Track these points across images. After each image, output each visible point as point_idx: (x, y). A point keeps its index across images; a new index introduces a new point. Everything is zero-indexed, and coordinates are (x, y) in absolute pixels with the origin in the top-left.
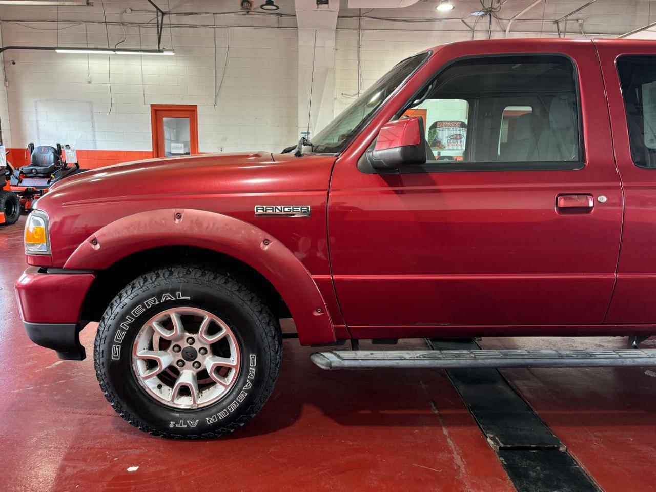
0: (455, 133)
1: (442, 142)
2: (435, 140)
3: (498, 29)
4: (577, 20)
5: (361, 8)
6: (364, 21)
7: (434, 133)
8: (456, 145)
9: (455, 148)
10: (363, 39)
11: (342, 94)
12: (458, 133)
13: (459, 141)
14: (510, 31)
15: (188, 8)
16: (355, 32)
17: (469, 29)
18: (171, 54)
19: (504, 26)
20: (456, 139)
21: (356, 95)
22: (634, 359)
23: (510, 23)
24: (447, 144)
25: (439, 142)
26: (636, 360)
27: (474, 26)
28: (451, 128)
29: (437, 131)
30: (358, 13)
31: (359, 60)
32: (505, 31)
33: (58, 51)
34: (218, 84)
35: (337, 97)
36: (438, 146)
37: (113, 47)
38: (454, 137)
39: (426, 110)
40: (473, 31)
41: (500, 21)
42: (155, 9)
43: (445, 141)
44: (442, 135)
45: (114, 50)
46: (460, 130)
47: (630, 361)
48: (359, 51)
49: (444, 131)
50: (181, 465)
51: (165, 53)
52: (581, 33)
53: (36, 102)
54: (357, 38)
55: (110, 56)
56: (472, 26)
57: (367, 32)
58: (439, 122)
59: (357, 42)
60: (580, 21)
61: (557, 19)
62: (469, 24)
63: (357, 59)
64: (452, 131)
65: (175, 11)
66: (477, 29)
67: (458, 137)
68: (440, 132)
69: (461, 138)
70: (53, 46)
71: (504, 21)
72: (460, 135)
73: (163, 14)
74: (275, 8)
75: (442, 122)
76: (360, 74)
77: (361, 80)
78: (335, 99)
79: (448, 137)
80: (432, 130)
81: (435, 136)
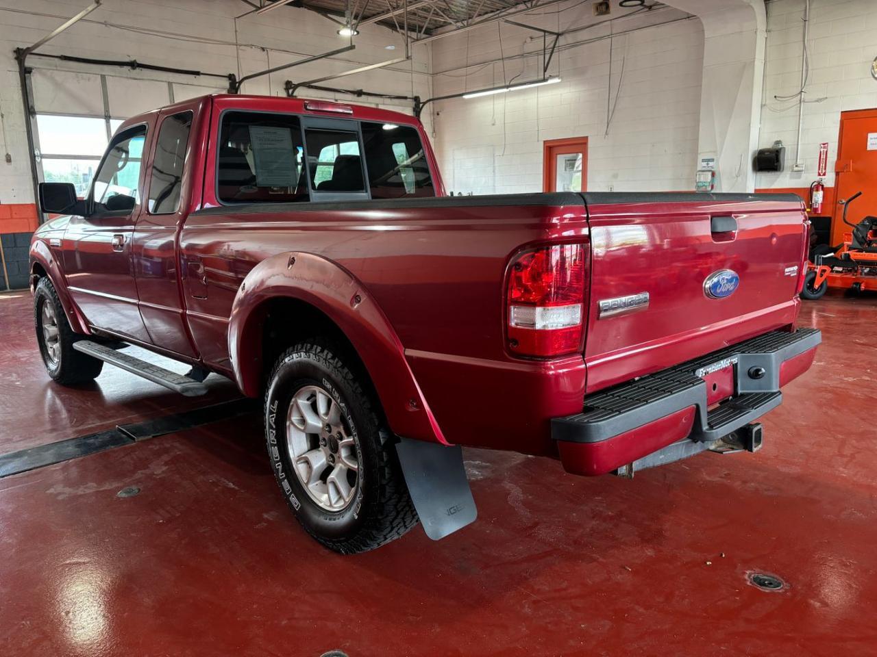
10: (812, 7)
11: (775, 97)
18: (556, 80)
21: (797, 95)
31: (804, 41)
33: (466, 97)
34: (611, 107)
35: (767, 103)
37: (507, 84)
42: (542, 33)
45: (508, 87)
48: (805, 26)
51: (550, 82)
53: (454, 150)
54: (804, 9)
55: (505, 95)
59: (803, 13)
63: (802, 39)
65: (572, 28)
70: (461, 93)
73: (558, 35)
74: (639, 2)
76: (806, 62)
77: (807, 70)
78: (762, 106)
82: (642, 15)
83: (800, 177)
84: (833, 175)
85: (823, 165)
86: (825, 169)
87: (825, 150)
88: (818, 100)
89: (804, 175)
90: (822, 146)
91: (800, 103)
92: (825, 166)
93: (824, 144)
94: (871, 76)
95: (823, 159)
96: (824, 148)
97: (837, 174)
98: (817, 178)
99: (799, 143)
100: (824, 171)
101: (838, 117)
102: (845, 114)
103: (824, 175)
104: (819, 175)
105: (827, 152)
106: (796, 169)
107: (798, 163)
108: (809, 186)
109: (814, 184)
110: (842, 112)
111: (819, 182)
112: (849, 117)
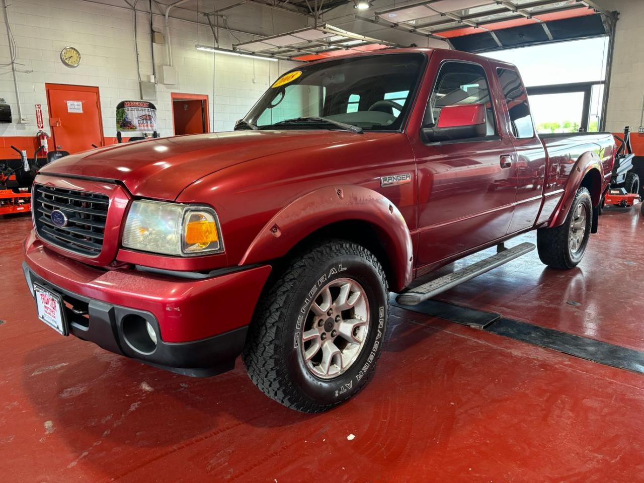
0: (144, 113)
1: (132, 123)
2: (125, 120)
3: (159, 12)
4: (222, 16)
7: (122, 113)
8: (147, 126)
9: (146, 128)
12: (147, 113)
13: (149, 122)
14: (169, 16)
17: (130, 7)
19: (163, 10)
20: (146, 120)
21: (10, 64)
23: (169, 8)
24: (137, 125)
25: (130, 123)
27: (134, 5)
28: (140, 108)
29: (126, 111)
31: (7, 23)
32: (164, 15)
36: (128, 126)
38: (144, 117)
39: (98, 88)
40: (135, 10)
41: (158, 4)
43: (135, 122)
44: (132, 116)
46: (148, 111)
48: (5, 11)
49: (133, 112)
50: (373, 416)
52: (226, 28)
58: (127, 101)
60: (224, 18)
61: (207, 12)
62: (129, 2)
63: (4, 21)
64: (141, 112)
66: (138, 9)
67: (148, 118)
68: (130, 112)
69: (150, 119)
71: (163, 6)
72: (149, 116)
75: (129, 101)
76: (11, 40)
77: (13, 47)
79: (138, 117)
80: (121, 109)
81: (124, 116)
83: (24, 129)
84: (49, 128)
85: (40, 121)
86: (42, 124)
87: (40, 109)
89: (27, 127)
90: (37, 106)
91: (14, 71)
92: (42, 122)
93: (38, 105)
94: (61, 61)
95: (39, 117)
96: (38, 108)
97: (52, 127)
98: (39, 130)
99: (19, 103)
100: (42, 125)
101: (44, 87)
102: (48, 85)
103: (42, 127)
104: (39, 127)
105: (41, 111)
107: (22, 117)
108: (36, 136)
109: (39, 134)
110: (46, 84)
111: (42, 133)
112: (51, 89)
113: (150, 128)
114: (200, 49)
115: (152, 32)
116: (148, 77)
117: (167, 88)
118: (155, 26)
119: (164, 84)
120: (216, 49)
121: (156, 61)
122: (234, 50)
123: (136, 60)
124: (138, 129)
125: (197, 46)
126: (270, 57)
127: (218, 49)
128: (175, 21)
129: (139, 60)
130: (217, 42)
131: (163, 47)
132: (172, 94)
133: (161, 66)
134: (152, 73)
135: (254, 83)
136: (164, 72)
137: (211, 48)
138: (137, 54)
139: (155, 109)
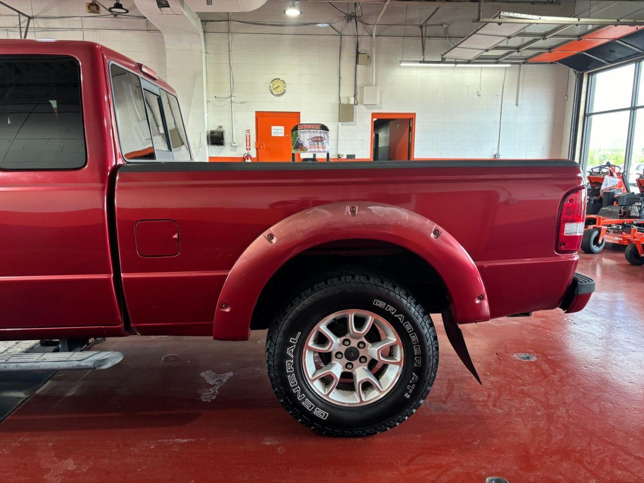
0: (316, 135)
1: (304, 144)
2: (298, 142)
3: (366, 34)
4: (442, 25)
5: (230, 11)
6: (233, 25)
7: (296, 136)
8: (318, 147)
9: (317, 150)
10: (233, 42)
11: (215, 97)
12: (319, 135)
13: (320, 144)
14: (376, 36)
15: (55, 12)
16: (225, 35)
17: (337, 33)
19: (371, 31)
20: (317, 141)
21: (229, 98)
22: (18, 364)
23: (376, 28)
24: (309, 146)
25: (302, 145)
26: (20, 364)
27: (342, 31)
28: (312, 130)
29: (299, 133)
30: (227, 17)
31: (230, 64)
32: (372, 36)
35: (211, 100)
36: (300, 148)
38: (315, 139)
39: (300, 113)
40: (341, 36)
41: (366, 26)
42: (17, 13)
43: (306, 144)
44: (304, 137)
46: (320, 133)
47: (13, 366)
48: (229, 54)
49: (305, 134)
52: (446, 38)
54: (228, 43)
56: (340, 30)
57: (236, 36)
59: (227, 46)
60: (445, 26)
61: (421, 23)
62: (337, 28)
63: (228, 62)
64: (313, 134)
65: (42, 15)
66: (345, 34)
67: (319, 139)
68: (302, 134)
69: (322, 141)
71: (371, 26)
72: (321, 137)
73: (30, 18)
74: (124, 11)
75: (303, 124)
76: (231, 77)
77: (233, 83)
78: (208, 102)
79: (309, 140)
80: (294, 132)
81: (297, 138)
82: (109, 19)
83: (236, 150)
84: (255, 150)
85: (248, 144)
86: (250, 146)
88: (242, 103)
89: (238, 149)
90: (247, 131)
91: (231, 103)
92: (250, 144)
94: (269, 91)
95: (248, 140)
96: (248, 133)
97: (257, 149)
98: (246, 152)
99: (234, 129)
101: (254, 115)
102: (257, 113)
103: (250, 149)
104: (247, 149)
105: (250, 135)
106: (233, 145)
107: (234, 141)
108: (243, 156)
109: (245, 155)
110: (256, 112)
111: (248, 154)
112: (260, 115)
113: (321, 150)
114: (402, 64)
115: (358, 53)
116: (349, 99)
117: (368, 108)
118: (361, 49)
119: (364, 105)
120: (420, 62)
121: (359, 83)
122: (443, 61)
123: (338, 83)
124: (309, 150)
125: (401, 62)
126: (496, 63)
127: (423, 62)
128: (383, 39)
129: (341, 83)
130: (423, 55)
131: (368, 67)
132: (374, 115)
133: (362, 88)
134: (353, 95)
135: (479, 95)
136: (364, 92)
137: (416, 62)
138: (340, 78)
139: (328, 130)
